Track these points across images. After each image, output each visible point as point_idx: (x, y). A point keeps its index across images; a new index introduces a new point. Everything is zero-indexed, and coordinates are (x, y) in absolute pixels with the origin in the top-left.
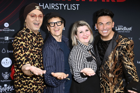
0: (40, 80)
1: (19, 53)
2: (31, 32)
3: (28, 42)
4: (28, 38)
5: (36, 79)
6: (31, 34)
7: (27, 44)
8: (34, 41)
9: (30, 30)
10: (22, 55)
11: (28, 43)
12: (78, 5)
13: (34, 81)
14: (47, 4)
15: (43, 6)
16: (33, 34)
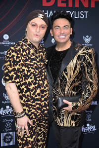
0: (31, 101)
1: (8, 65)
2: (29, 43)
3: (21, 53)
4: (22, 48)
5: (26, 99)
6: (29, 45)
7: (19, 56)
8: (31, 53)
9: (29, 40)
10: (10, 69)
11: (22, 55)
12: (86, 12)
13: (24, 101)
14: (51, 12)
15: (47, 13)
16: (31, 46)
